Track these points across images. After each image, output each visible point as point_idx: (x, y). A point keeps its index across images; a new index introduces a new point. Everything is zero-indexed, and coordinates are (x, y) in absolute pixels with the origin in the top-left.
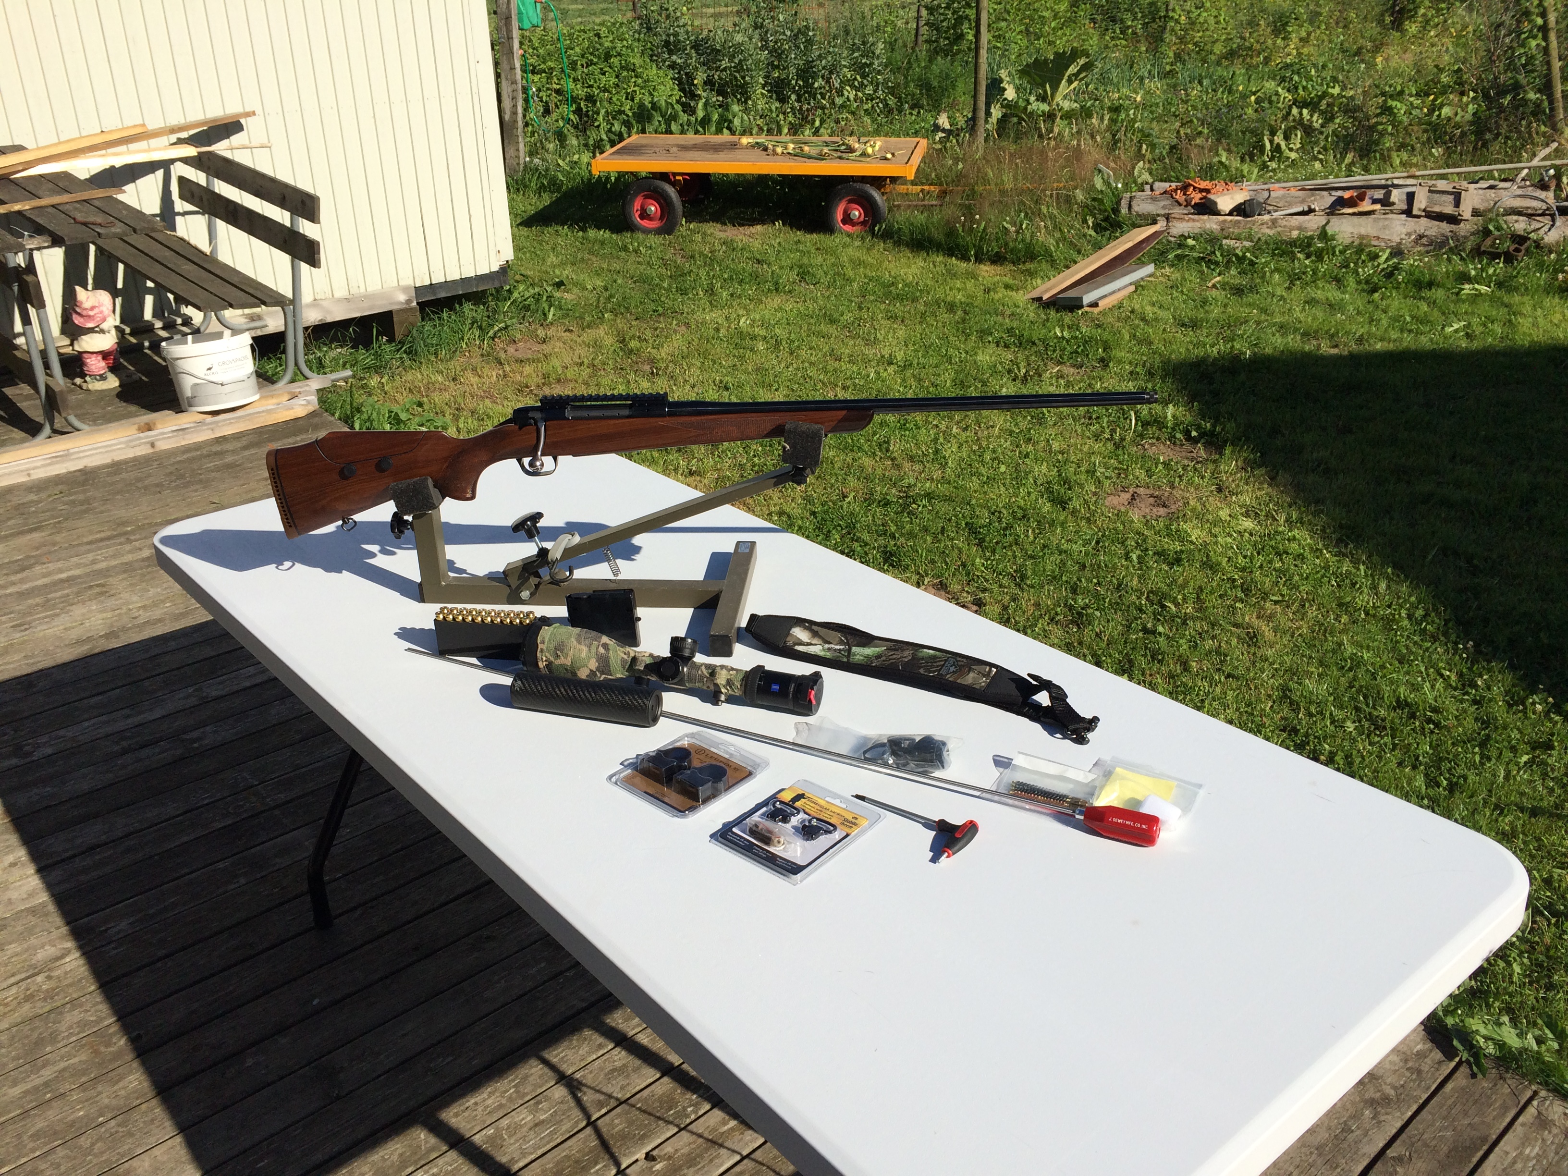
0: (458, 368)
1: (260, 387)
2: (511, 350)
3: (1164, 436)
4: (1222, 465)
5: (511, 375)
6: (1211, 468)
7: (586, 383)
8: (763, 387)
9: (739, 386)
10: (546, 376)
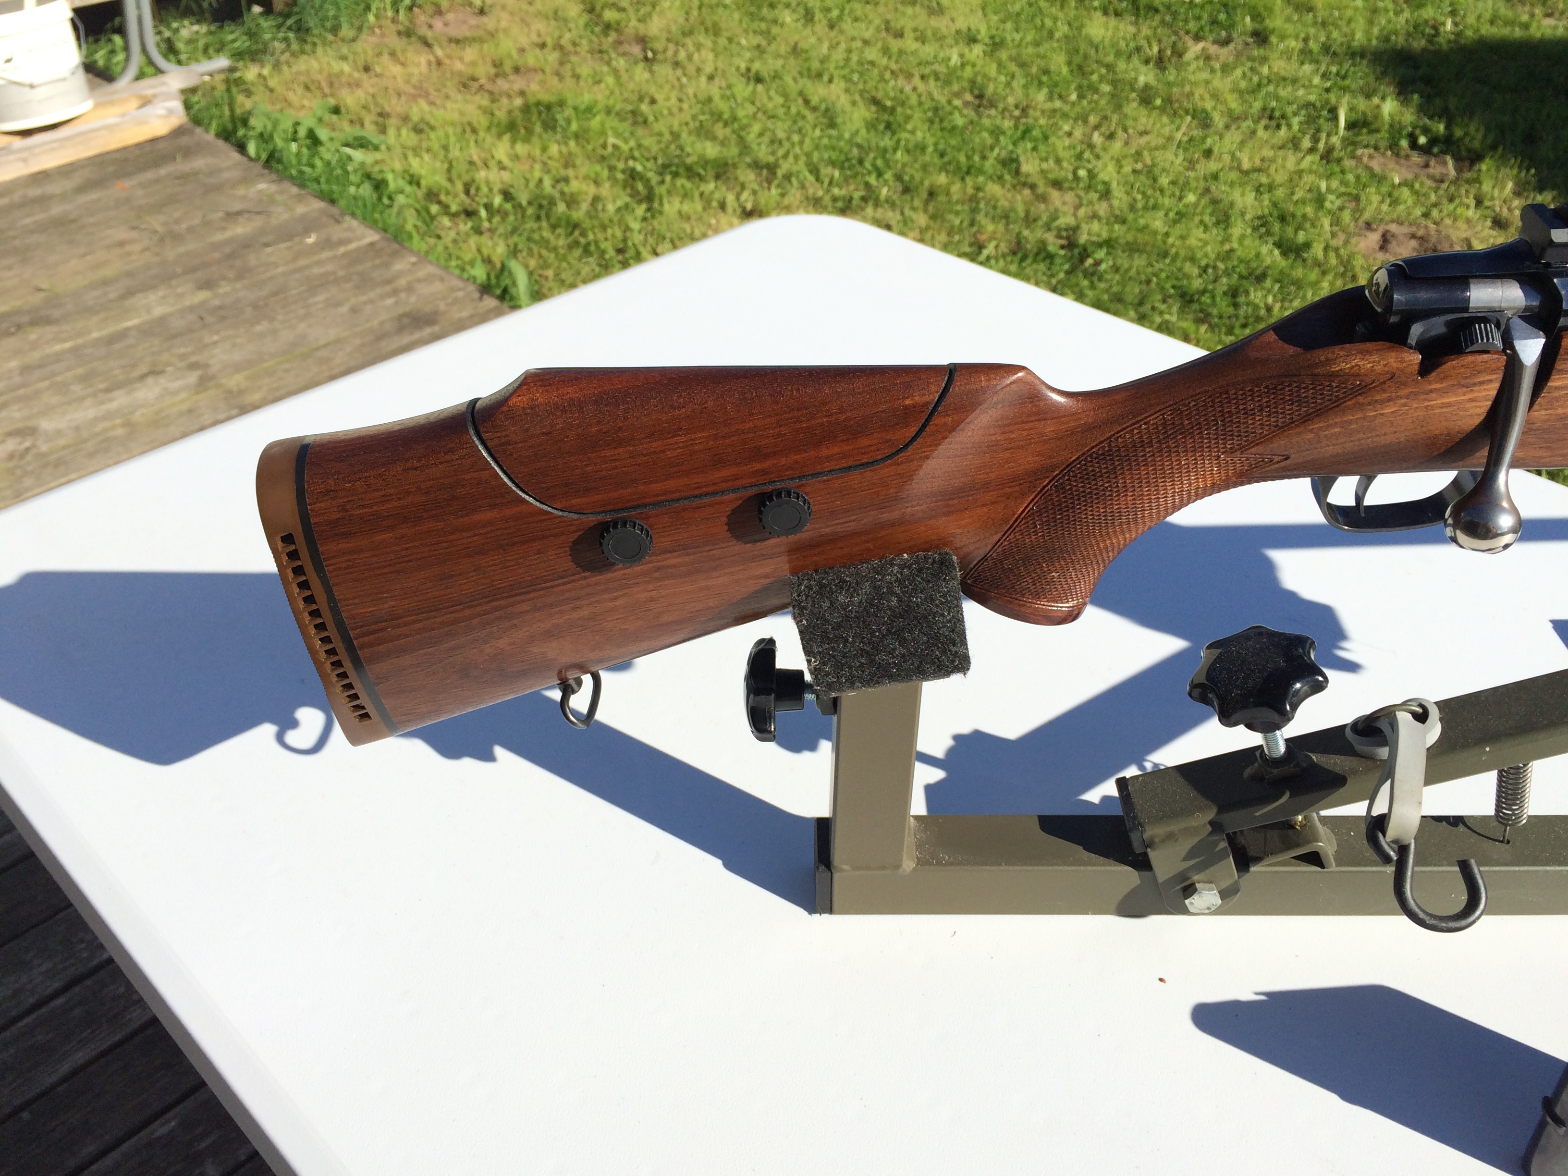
0: (370, 52)
1: (92, 87)
2: (438, 24)
3: (1383, 144)
4: (1486, 187)
5: (447, 61)
6: (1473, 191)
7: (558, 74)
8: (809, 77)
9: (777, 76)
10: (497, 64)
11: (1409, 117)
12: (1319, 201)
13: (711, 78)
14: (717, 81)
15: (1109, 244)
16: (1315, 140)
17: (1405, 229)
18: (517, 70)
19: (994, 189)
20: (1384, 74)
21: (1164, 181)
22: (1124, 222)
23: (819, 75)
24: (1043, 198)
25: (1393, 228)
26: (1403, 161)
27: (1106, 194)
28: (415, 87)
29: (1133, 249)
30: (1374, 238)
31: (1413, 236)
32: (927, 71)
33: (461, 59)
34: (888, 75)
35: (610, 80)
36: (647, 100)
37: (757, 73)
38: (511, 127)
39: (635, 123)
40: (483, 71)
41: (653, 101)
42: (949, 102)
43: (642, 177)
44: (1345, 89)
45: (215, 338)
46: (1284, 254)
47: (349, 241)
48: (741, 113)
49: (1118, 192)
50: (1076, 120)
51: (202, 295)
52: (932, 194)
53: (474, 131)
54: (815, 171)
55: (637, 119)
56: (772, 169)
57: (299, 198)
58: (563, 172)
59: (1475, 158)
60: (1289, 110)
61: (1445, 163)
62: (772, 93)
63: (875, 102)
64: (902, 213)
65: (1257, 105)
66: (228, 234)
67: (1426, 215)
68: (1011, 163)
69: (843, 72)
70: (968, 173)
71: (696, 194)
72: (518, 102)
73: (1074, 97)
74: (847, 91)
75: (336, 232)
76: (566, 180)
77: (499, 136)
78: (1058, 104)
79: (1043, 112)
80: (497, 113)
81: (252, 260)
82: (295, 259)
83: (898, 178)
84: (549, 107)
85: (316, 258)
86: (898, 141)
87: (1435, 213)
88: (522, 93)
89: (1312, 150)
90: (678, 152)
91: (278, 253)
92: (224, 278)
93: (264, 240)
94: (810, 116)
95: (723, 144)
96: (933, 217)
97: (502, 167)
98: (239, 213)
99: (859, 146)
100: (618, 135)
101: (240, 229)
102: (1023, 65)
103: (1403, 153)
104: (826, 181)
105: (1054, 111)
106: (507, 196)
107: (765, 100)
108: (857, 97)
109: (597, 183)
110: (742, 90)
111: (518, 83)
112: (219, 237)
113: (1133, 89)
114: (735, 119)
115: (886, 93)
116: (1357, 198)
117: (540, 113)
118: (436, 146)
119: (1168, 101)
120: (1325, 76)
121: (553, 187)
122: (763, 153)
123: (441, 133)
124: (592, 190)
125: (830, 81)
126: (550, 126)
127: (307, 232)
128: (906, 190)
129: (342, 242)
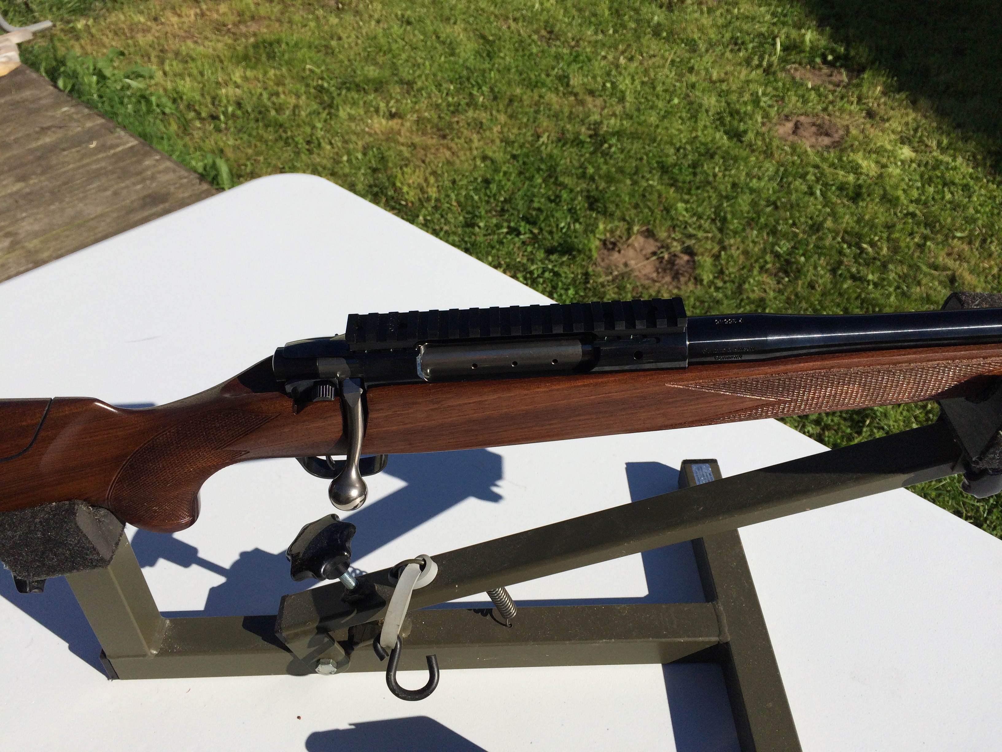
3: (805, 61)
4: (864, 90)
5: (208, 13)
6: (856, 93)
7: (279, 20)
8: (442, 21)
9: (421, 20)
10: (241, 14)
11: (823, 42)
12: (756, 102)
13: (378, 22)
14: (381, 25)
15: (619, 134)
16: (761, 58)
17: (810, 120)
18: (253, 18)
19: (552, 98)
20: (811, 12)
21: (659, 88)
22: (631, 118)
23: (448, 19)
24: (582, 103)
25: (802, 119)
26: (817, 72)
27: (622, 100)
28: (186, 31)
29: (635, 136)
30: (790, 126)
31: (814, 124)
32: (518, 15)
33: (217, 11)
34: (492, 18)
35: (312, 24)
36: (335, 38)
37: (409, 17)
38: (246, 57)
39: (327, 53)
40: (231, 19)
41: (340, 39)
42: (530, 36)
43: (327, 91)
44: (784, 24)
45: (24, 215)
46: (730, 138)
47: (118, 146)
48: (394, 46)
49: (629, 98)
50: (610, 48)
51: (19, 186)
52: (511, 101)
53: (221, 61)
54: (439, 86)
55: (329, 51)
56: (410, 84)
57: (89, 117)
58: (275, 88)
59: (861, 70)
60: (747, 38)
61: (841, 74)
62: (416, 32)
63: (483, 37)
64: (491, 115)
65: (728, 36)
66: (40, 143)
67: (825, 110)
68: (564, 79)
69: (464, 17)
70: (536, 86)
71: (361, 103)
72: (252, 40)
73: (611, 32)
74: (465, 30)
75: (110, 140)
76: (277, 94)
77: (238, 63)
78: (600, 37)
79: (589, 42)
80: (238, 48)
81: (54, 161)
82: (81, 159)
83: (492, 90)
84: (271, 44)
85: (95, 158)
86: (494, 65)
87: (831, 108)
88: (255, 35)
89: (759, 66)
90: (352, 74)
91: (70, 155)
92: (34, 173)
93: (62, 146)
94: (440, 47)
95: (381, 67)
96: (511, 117)
97: (238, 86)
98: (49, 128)
99: (468, 68)
100: (314, 63)
101: (47, 140)
102: (580, 10)
103: (817, 66)
104: (445, 92)
105: (597, 42)
106: (239, 105)
107: (411, 37)
108: (471, 34)
109: (298, 97)
110: (396, 30)
111: (253, 27)
112: (34, 145)
113: (649, 26)
114: (390, 50)
115: (490, 30)
116: (783, 99)
117: (265, 47)
118: (195, 72)
119: (671, 33)
120: (774, 15)
121: (269, 99)
122: (406, 73)
123: (199, 63)
124: (292, 100)
125: (455, 23)
126: (271, 56)
127: (90, 140)
128: (495, 98)
129: (112, 147)
